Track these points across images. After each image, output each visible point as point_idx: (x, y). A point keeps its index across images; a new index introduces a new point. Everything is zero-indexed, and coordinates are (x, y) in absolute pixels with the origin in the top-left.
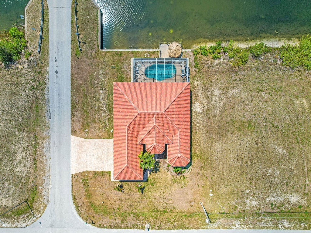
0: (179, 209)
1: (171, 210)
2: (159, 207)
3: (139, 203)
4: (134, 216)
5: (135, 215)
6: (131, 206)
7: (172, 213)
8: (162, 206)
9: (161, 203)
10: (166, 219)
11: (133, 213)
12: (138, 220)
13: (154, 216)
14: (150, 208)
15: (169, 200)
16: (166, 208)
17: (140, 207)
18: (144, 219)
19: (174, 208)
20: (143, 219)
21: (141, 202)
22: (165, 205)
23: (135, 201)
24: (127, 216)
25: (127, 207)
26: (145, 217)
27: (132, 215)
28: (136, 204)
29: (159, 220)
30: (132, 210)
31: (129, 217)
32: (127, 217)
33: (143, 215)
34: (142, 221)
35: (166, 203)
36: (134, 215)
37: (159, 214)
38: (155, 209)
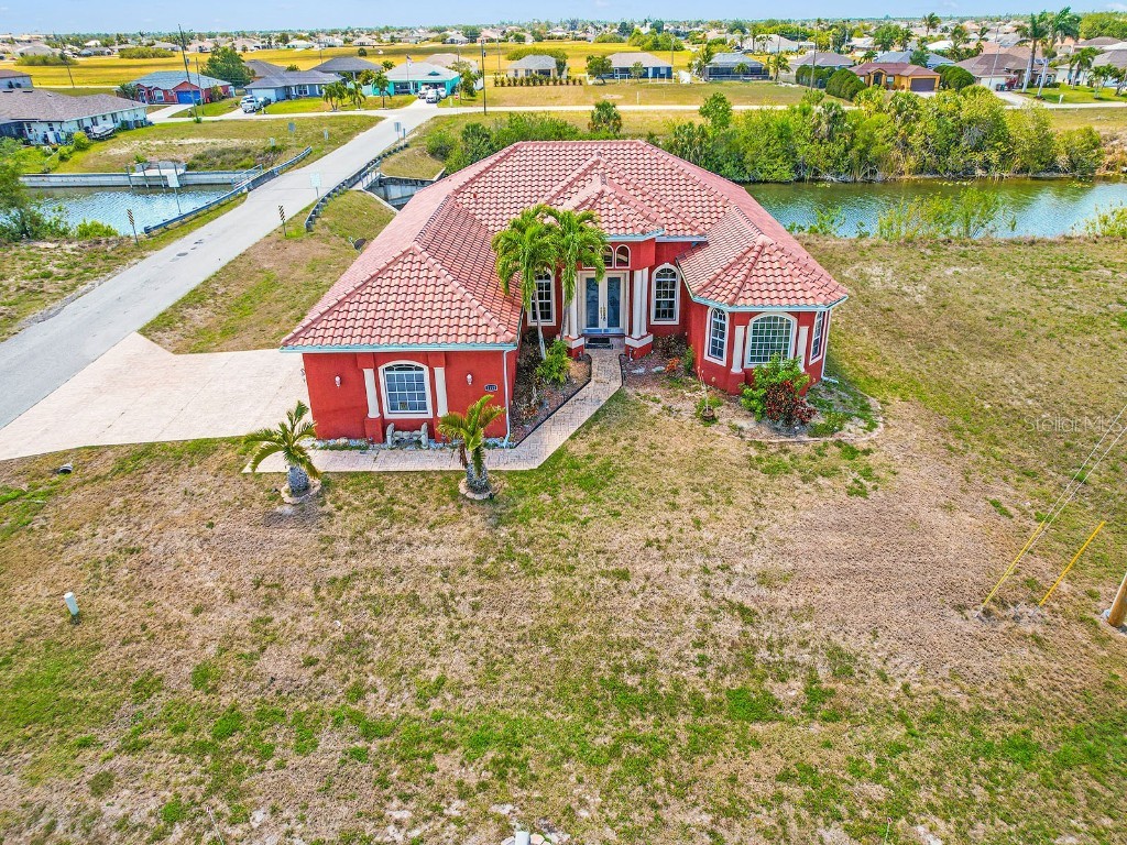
0: (906, 668)
1: (816, 694)
2: (665, 656)
3: (443, 622)
4: (359, 755)
5: (375, 746)
6: (353, 645)
7: (832, 717)
8: (700, 644)
9: (688, 610)
10: (785, 777)
11: (356, 718)
12: (406, 798)
13: (614, 752)
14: (566, 667)
15: (764, 579)
16: (744, 655)
17: (457, 664)
18: (483, 786)
19: (843, 664)
20: (472, 780)
21: (475, 607)
22: (730, 627)
23: (414, 600)
24: (266, 754)
25: (311, 662)
26: (501, 768)
27: (332, 745)
28: (411, 625)
29: (682, 789)
30: (358, 693)
31: (295, 760)
32: (270, 764)
33: (480, 743)
34: (456, 808)
35: (745, 612)
36: (360, 744)
37: (683, 736)
38: (632, 681)
